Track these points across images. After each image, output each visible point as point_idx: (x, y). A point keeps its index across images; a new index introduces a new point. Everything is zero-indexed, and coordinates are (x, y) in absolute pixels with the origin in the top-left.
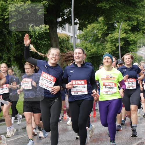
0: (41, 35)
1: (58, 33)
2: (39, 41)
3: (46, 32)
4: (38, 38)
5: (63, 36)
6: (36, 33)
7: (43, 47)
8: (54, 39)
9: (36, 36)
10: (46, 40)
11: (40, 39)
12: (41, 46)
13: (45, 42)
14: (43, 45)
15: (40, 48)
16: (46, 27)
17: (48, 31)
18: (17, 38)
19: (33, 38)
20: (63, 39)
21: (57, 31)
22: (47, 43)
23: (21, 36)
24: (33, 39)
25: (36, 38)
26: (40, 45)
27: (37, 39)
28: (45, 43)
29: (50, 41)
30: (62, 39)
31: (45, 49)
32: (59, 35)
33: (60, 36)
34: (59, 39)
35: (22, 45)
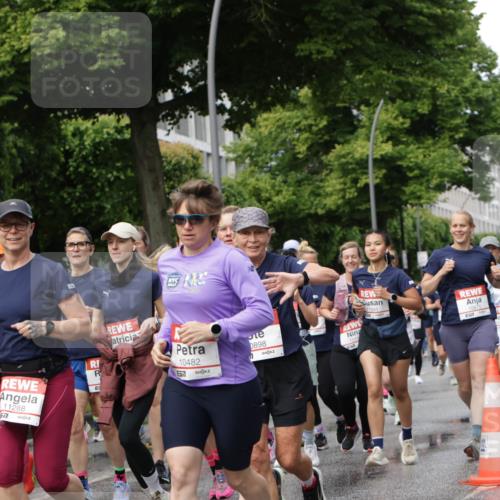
0: (102, 148)
1: (160, 143)
2: (94, 170)
3: (119, 137)
4: (90, 158)
5: (180, 151)
6: (86, 143)
7: (107, 189)
8: (146, 163)
9: (84, 153)
10: (119, 164)
11: (97, 165)
12: (103, 185)
13: (115, 173)
14: (110, 184)
15: (98, 194)
16: (118, 121)
17: (127, 135)
18: (19, 161)
19: (75, 161)
20: (178, 163)
21: (156, 134)
22: (122, 177)
23: (32, 152)
24: (74, 164)
25: (85, 159)
26: (99, 184)
27: (88, 162)
28: (117, 178)
29: (133, 169)
30: (173, 162)
31: (115, 196)
32: (163, 150)
33: (169, 152)
34: (165, 164)
35: (38, 183)
